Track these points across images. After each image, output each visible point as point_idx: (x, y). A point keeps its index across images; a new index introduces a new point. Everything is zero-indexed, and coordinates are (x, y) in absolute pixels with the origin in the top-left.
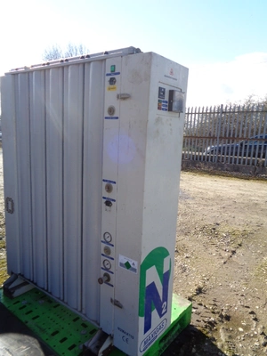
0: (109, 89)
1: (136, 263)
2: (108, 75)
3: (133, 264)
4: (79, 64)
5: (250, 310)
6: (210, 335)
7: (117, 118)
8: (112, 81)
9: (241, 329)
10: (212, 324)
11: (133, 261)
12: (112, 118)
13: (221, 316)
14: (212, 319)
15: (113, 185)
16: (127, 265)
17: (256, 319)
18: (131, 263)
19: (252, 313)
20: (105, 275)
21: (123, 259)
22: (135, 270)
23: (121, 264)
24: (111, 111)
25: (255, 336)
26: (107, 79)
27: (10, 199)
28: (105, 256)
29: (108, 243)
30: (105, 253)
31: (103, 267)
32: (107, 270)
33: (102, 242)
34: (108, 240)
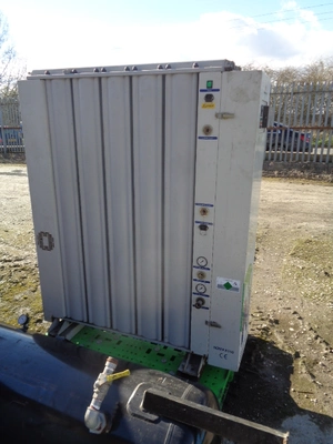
0: (204, 106)
1: (238, 283)
2: (202, 91)
3: (235, 284)
4: (157, 75)
5: (292, 311)
6: (268, 339)
7: (215, 138)
8: (209, 98)
9: (292, 329)
10: (266, 329)
11: (235, 281)
12: (209, 138)
13: (271, 321)
14: (264, 325)
15: (210, 208)
16: (228, 286)
17: (300, 318)
18: (232, 284)
19: (295, 313)
20: (198, 299)
21: (222, 281)
22: (237, 289)
23: (219, 286)
24: (208, 130)
25: (305, 332)
26: (202, 95)
27: (46, 234)
28: (198, 280)
29: (202, 268)
30: (197, 278)
31: (196, 292)
32: (201, 294)
33: (195, 267)
34: (203, 264)
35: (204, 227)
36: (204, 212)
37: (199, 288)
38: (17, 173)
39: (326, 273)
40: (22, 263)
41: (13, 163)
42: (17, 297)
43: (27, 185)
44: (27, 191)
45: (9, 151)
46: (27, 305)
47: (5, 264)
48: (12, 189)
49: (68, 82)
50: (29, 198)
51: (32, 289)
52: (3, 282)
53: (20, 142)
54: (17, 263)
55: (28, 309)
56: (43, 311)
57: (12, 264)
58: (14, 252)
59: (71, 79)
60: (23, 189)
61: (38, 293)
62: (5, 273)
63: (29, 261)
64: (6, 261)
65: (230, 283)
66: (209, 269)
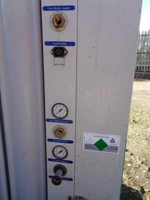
1: (117, 139)
3: (112, 141)
9: (129, 165)
11: (111, 137)
16: (101, 145)
18: (107, 141)
19: (127, 150)
22: (115, 149)
23: (88, 146)
25: (139, 166)
28: (56, 141)
29: (60, 120)
30: (53, 137)
31: (52, 157)
32: (60, 160)
33: (49, 120)
34: (61, 115)
37: (57, 151)
39: (133, 121)
65: (104, 139)
66: (71, 122)
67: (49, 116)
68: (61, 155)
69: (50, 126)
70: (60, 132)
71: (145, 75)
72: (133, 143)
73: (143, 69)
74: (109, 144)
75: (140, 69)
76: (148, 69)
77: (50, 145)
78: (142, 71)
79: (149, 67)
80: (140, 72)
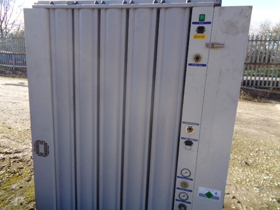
0: (195, 37)
1: (219, 193)
2: (194, 23)
3: (216, 193)
7: (205, 65)
8: (201, 30)
12: (198, 65)
15: (195, 126)
16: (209, 195)
17: (239, 202)
18: (213, 193)
19: (234, 197)
20: (181, 205)
22: (218, 198)
23: (201, 195)
24: (197, 58)
26: (194, 28)
27: (42, 142)
28: (181, 189)
29: (186, 178)
30: (181, 187)
31: (178, 199)
32: (183, 201)
33: (178, 177)
34: (186, 175)
35: (189, 143)
36: (190, 129)
37: (181, 195)
38: (22, 85)
39: (246, 163)
40: (20, 155)
41: (19, 77)
42: (14, 187)
43: (28, 94)
44: (28, 98)
45: (16, 69)
46: (22, 195)
47: (6, 156)
48: (16, 96)
49: (70, 11)
50: (28, 103)
51: (27, 178)
52: (2, 172)
53: (25, 63)
54: (16, 155)
55: (22, 199)
56: (36, 200)
57: (12, 156)
58: (14, 146)
59: (73, 10)
60: (25, 96)
61: (32, 183)
62: (5, 164)
63: (26, 153)
64: (7, 153)
65: (212, 192)
66: (192, 180)
67: (178, 174)
68: (184, 198)
69: (179, 181)
70: (185, 185)
71: (271, 94)
72: (242, 190)
73: (269, 85)
74: (214, 195)
75: (265, 85)
76: (277, 86)
77: (177, 192)
78: (267, 88)
79: (278, 82)
80: (265, 88)
